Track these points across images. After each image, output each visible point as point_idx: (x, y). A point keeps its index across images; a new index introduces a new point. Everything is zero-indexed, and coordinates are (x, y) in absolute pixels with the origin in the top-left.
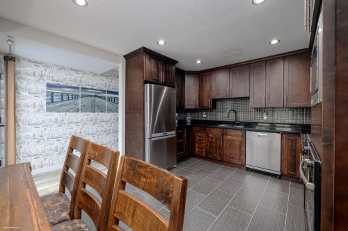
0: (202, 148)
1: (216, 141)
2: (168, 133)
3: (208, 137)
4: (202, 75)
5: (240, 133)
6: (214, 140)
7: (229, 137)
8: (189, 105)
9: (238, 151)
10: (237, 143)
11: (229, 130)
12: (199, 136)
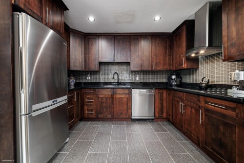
0: (92, 110)
1: (106, 101)
2: (59, 99)
3: (98, 98)
4: (88, 38)
5: (127, 91)
6: (104, 100)
7: (118, 96)
8: (75, 66)
9: (125, 106)
10: (125, 100)
11: (118, 90)
12: (89, 99)
